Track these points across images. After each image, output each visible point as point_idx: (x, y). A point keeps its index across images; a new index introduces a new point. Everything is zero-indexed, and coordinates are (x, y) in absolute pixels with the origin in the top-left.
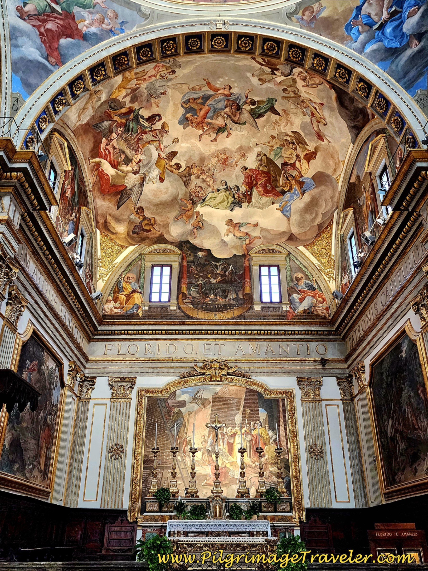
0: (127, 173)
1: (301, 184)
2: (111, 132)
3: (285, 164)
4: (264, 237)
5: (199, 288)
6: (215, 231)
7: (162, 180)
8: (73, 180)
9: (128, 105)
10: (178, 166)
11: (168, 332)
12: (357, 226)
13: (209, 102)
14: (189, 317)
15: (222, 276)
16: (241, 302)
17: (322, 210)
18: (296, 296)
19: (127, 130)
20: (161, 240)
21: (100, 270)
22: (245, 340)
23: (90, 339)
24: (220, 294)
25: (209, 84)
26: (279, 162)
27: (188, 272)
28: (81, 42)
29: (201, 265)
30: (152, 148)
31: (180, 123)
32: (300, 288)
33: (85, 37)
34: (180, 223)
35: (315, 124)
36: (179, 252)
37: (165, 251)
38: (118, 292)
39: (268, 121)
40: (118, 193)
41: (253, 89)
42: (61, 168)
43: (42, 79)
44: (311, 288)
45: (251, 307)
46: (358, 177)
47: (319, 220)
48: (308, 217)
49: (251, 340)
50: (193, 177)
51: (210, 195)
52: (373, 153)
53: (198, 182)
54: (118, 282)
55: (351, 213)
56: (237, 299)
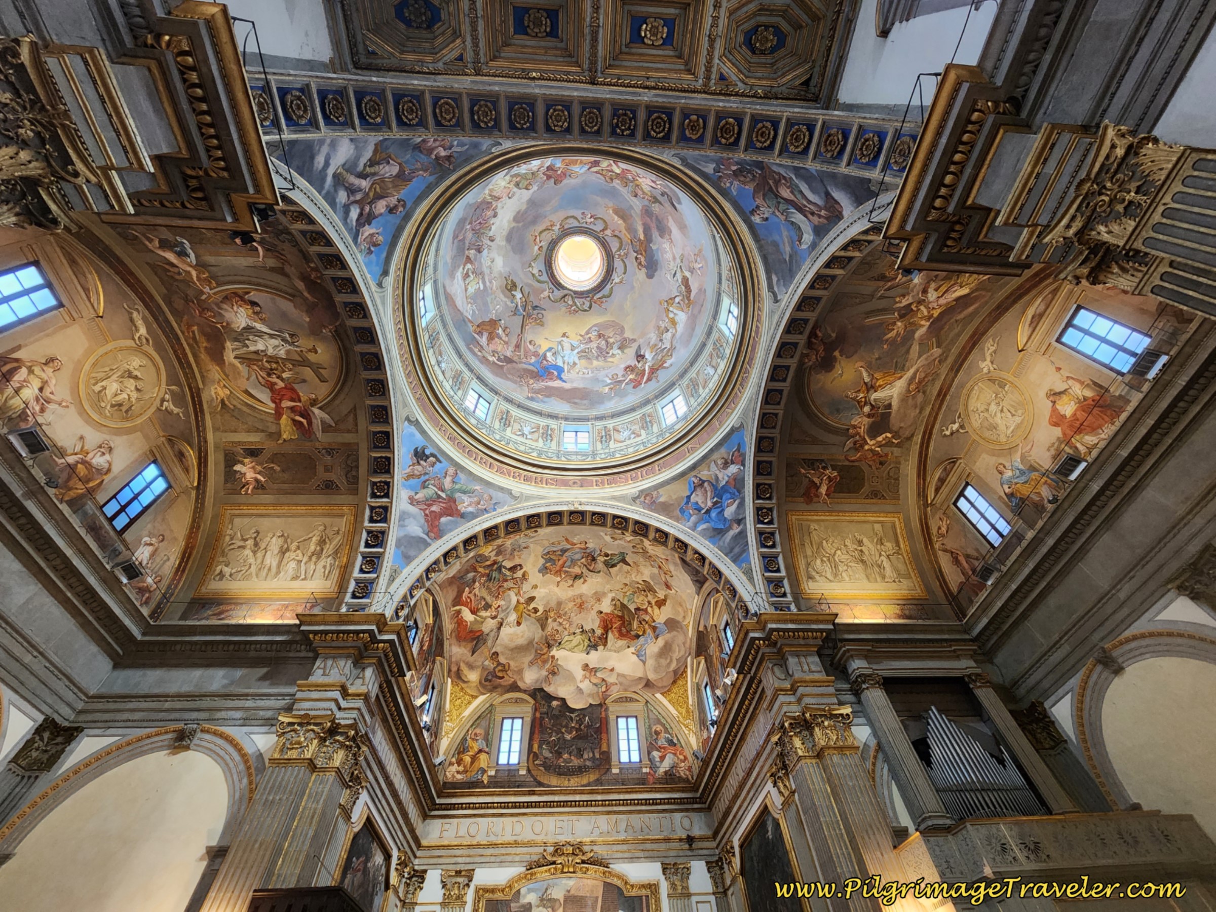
0: (485, 618)
1: (654, 629)
2: (474, 581)
3: (638, 609)
4: (621, 684)
5: (552, 746)
6: (570, 677)
7: (519, 624)
8: (432, 631)
9: (493, 558)
10: (536, 610)
11: (515, 805)
12: (710, 676)
13: (567, 554)
14: (540, 784)
15: (578, 730)
16: (598, 762)
17: (676, 655)
18: (656, 754)
19: (490, 578)
20: (514, 688)
21: (446, 726)
22: (602, 813)
23: (425, 816)
24: (575, 752)
25: (567, 540)
26: (632, 608)
27: (541, 725)
28: (459, 519)
29: (555, 717)
30: (512, 594)
31: (539, 571)
32: (660, 743)
33: (462, 516)
34: (535, 668)
35: (663, 576)
36: (532, 701)
37: (517, 701)
38: (463, 752)
39: (620, 570)
40: (473, 639)
41: (606, 544)
42: (423, 621)
43: (421, 551)
44: (671, 743)
45: (609, 770)
46: (705, 627)
47: (674, 666)
48: (664, 662)
49: (609, 813)
50: (550, 620)
51: (566, 638)
52: (715, 607)
53: (555, 625)
54: (464, 739)
55: (703, 661)
56: (593, 759)
